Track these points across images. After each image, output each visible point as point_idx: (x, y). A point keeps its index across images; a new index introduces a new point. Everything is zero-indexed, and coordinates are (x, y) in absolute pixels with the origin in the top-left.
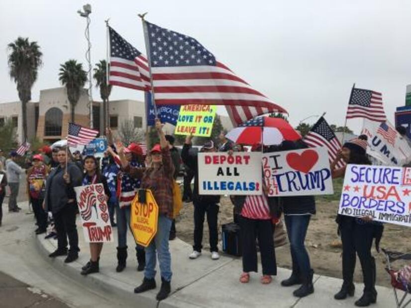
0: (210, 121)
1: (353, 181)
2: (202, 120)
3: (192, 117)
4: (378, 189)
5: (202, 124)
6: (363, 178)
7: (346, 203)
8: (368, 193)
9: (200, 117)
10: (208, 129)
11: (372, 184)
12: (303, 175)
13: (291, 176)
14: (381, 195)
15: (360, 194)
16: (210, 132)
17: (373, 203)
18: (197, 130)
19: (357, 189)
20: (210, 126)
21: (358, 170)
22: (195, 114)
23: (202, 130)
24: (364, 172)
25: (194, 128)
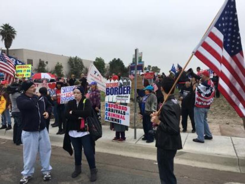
0: (29, 71)
1: (63, 92)
2: (26, 71)
3: (22, 71)
4: (70, 93)
5: (26, 73)
6: (66, 91)
7: (62, 100)
8: (67, 95)
9: (25, 70)
10: (29, 74)
11: (68, 92)
12: (53, 90)
13: (50, 91)
14: (70, 95)
15: (65, 96)
16: (30, 75)
17: (69, 98)
18: (25, 75)
19: (64, 95)
20: (30, 73)
21: (64, 89)
22: (23, 69)
23: (27, 75)
24: (66, 89)
25: (23, 75)
